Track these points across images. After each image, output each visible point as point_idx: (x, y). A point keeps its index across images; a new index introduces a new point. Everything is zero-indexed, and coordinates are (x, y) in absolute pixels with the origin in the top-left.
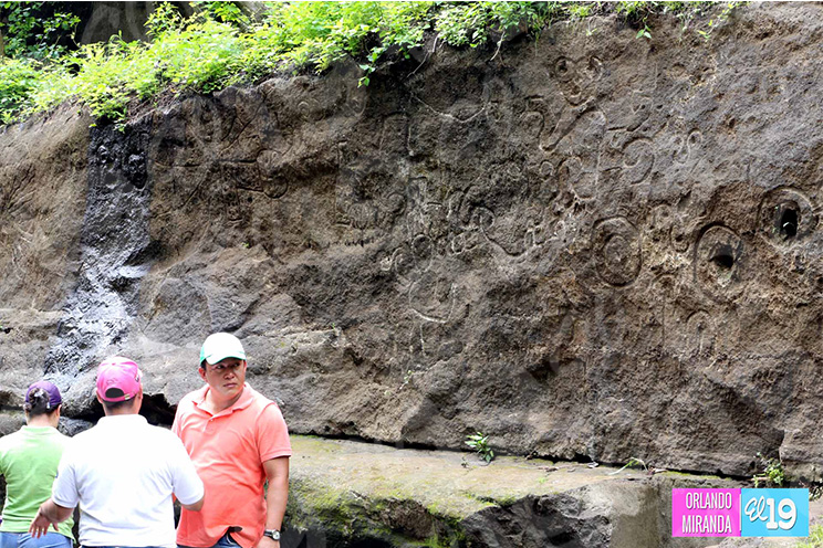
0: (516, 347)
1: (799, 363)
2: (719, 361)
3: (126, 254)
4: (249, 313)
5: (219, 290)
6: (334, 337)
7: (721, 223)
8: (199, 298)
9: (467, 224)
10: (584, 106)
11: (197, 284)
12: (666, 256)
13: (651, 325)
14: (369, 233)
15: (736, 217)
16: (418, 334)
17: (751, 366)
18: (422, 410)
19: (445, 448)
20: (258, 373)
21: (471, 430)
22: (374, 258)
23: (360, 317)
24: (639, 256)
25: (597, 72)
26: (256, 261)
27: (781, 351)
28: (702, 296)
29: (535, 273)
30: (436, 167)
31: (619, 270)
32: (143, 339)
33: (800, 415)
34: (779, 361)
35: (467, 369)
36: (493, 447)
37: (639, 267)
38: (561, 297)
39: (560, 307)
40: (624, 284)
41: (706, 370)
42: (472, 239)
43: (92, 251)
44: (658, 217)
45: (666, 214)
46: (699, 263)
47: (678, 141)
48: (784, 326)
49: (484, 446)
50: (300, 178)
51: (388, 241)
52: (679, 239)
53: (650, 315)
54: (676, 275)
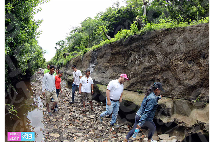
0: (147, 77)
1: (205, 80)
2: (189, 80)
3: (94, 64)
4: (106, 71)
5: (103, 68)
6: (117, 74)
7: (190, 57)
8: (101, 68)
9: (139, 59)
10: (160, 41)
11: (101, 67)
12: (178, 62)
13: (174, 74)
14: (124, 61)
15: (193, 55)
16: (130, 74)
17: (196, 81)
18: (130, 85)
19: (133, 91)
20: (107, 78)
21: (138, 89)
22: (124, 64)
23: (121, 72)
24: (172, 63)
25: (162, 37)
26: (108, 65)
27: (202, 78)
28: (185, 69)
29: (152, 65)
30: (135, 51)
31: (168, 65)
32: (94, 73)
33: (204, 90)
34: (201, 80)
35: (138, 80)
36: (141, 92)
37: (172, 64)
38: (157, 69)
39: (156, 71)
40: (169, 67)
41: (186, 82)
42: (140, 61)
43: (91, 64)
44: (177, 56)
45: (178, 56)
46: (185, 63)
47: (178, 45)
48: (202, 74)
49: (140, 91)
50: (115, 54)
51: (126, 62)
52: (181, 59)
53: (174, 72)
54: (180, 65)
